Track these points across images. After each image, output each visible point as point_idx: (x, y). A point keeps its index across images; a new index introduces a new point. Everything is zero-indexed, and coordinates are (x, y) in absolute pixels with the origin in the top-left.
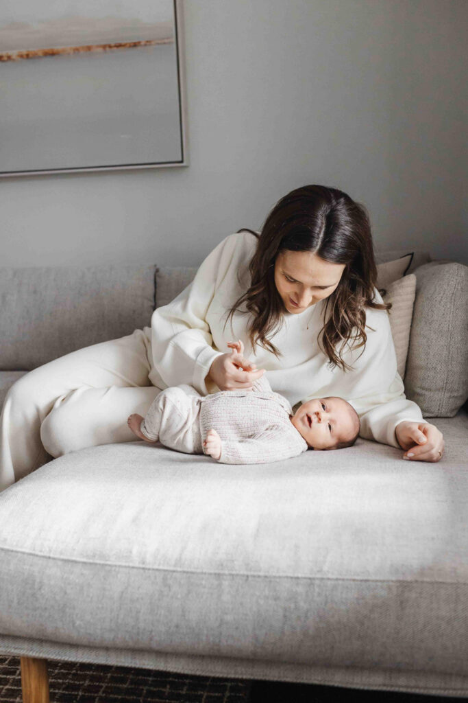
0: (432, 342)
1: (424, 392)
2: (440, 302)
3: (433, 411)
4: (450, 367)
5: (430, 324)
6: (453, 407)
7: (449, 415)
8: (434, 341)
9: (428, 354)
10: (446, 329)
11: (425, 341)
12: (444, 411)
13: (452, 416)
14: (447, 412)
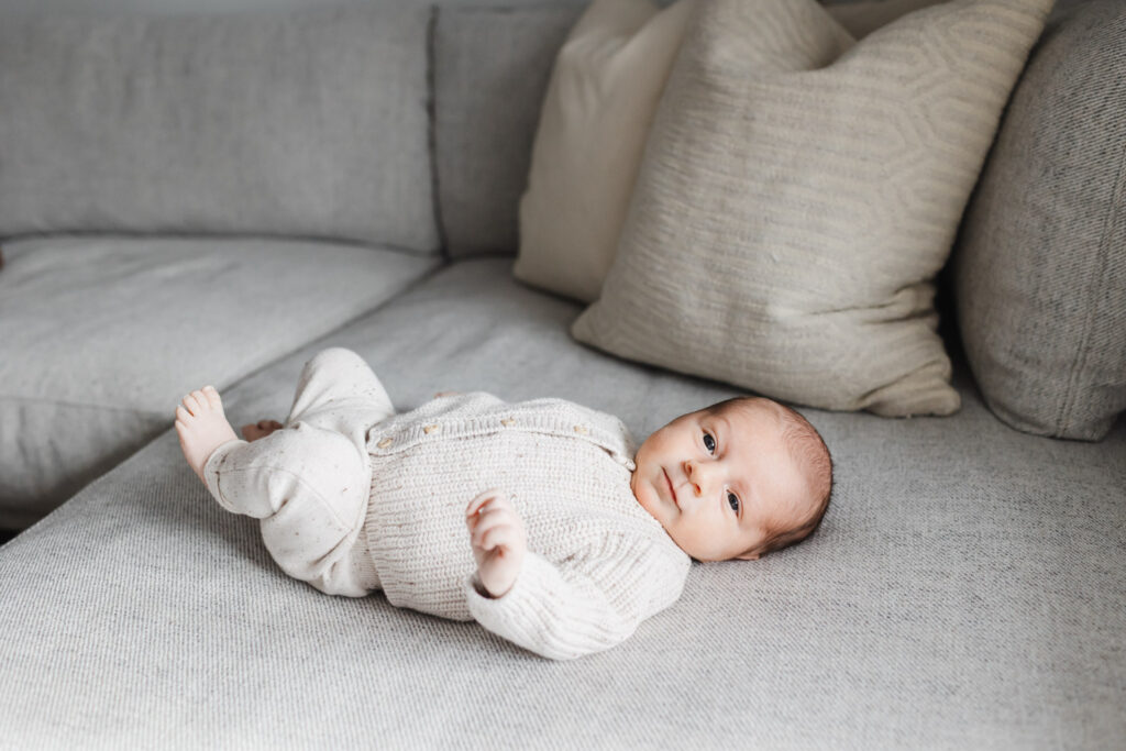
0: (1056, 229)
1: (1018, 366)
2: (1098, 113)
3: (1042, 420)
4: (1102, 305)
5: (1057, 176)
6: (1101, 416)
7: (1087, 434)
8: (1062, 226)
9: (1039, 260)
10: (1104, 196)
11: (1036, 223)
12: (1072, 426)
13: (1096, 437)
14: (1083, 430)
